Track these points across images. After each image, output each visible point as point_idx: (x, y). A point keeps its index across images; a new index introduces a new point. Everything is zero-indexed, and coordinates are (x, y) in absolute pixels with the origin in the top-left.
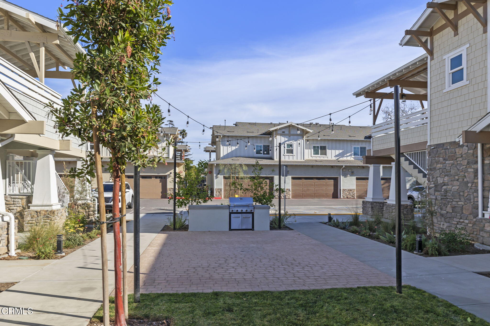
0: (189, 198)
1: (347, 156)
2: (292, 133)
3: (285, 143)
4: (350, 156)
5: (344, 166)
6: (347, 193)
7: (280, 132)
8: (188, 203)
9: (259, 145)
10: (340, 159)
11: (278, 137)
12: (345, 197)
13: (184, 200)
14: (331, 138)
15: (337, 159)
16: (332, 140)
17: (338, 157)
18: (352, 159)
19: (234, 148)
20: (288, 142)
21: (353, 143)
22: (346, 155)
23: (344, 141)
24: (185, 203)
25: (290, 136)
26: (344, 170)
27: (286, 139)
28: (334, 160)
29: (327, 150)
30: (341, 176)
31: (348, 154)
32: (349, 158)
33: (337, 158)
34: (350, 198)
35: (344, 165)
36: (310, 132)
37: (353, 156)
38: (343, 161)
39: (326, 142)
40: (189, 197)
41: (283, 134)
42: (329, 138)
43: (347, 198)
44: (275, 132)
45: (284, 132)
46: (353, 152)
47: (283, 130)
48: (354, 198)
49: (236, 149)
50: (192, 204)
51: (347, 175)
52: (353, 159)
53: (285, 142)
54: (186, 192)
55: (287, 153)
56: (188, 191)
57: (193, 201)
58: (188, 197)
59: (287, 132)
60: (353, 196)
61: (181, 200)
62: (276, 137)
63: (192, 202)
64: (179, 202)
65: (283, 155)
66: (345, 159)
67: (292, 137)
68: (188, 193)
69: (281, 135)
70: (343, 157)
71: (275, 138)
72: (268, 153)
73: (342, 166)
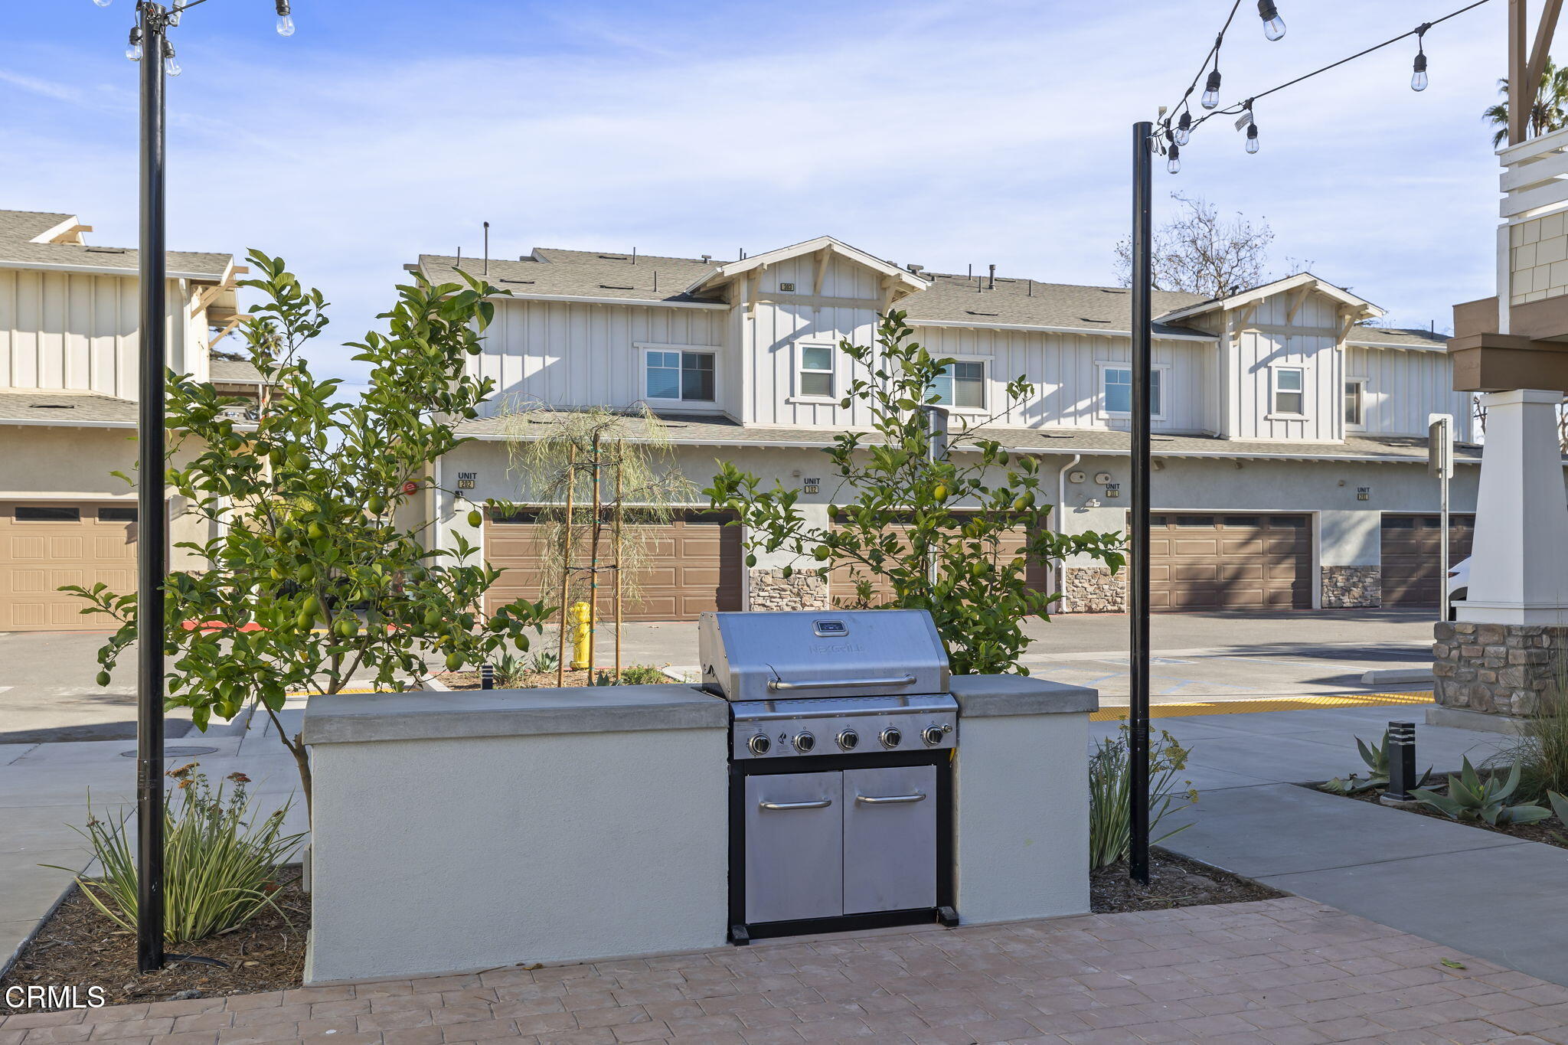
0: (307, 628)
1: (1077, 414)
2: (827, 291)
3: (796, 342)
4: (1089, 410)
5: (1078, 457)
6: (1090, 589)
7: (769, 285)
8: (297, 676)
9: (663, 349)
10: (1050, 426)
11: (763, 311)
12: (1081, 605)
13: (261, 645)
14: (1009, 325)
15: (1035, 426)
16: (1012, 334)
17: (1038, 418)
18: (1100, 427)
19: (534, 364)
20: (807, 339)
21: (1102, 351)
22: (1072, 409)
23: (1062, 337)
24: (269, 671)
25: (817, 310)
26: (1075, 477)
27: (802, 323)
28: (1024, 431)
29: (988, 381)
30: (1062, 504)
31: (1082, 405)
32: (1084, 423)
33: (1031, 421)
34: (1100, 611)
35: (1078, 450)
36: (913, 288)
37: (1103, 414)
38: (1066, 437)
39: (985, 345)
40: (311, 617)
41: (786, 296)
42: (997, 324)
43: (1090, 610)
44: (743, 288)
45: (788, 287)
46: (1102, 395)
47: (787, 277)
48: (1120, 611)
49: (546, 371)
50: (335, 685)
51: (1090, 499)
52: (1106, 429)
53: (796, 334)
54: (282, 566)
55: (805, 391)
56: (302, 560)
57: (351, 656)
58: (301, 619)
59: (803, 288)
60: (1114, 603)
61: (226, 646)
62: (749, 309)
63: (337, 662)
64: (202, 670)
65: (787, 402)
66: (1067, 424)
67: (827, 311)
68: (299, 572)
69: (776, 301)
70: (1059, 415)
71: (745, 315)
72: (708, 394)
73: (1071, 457)
